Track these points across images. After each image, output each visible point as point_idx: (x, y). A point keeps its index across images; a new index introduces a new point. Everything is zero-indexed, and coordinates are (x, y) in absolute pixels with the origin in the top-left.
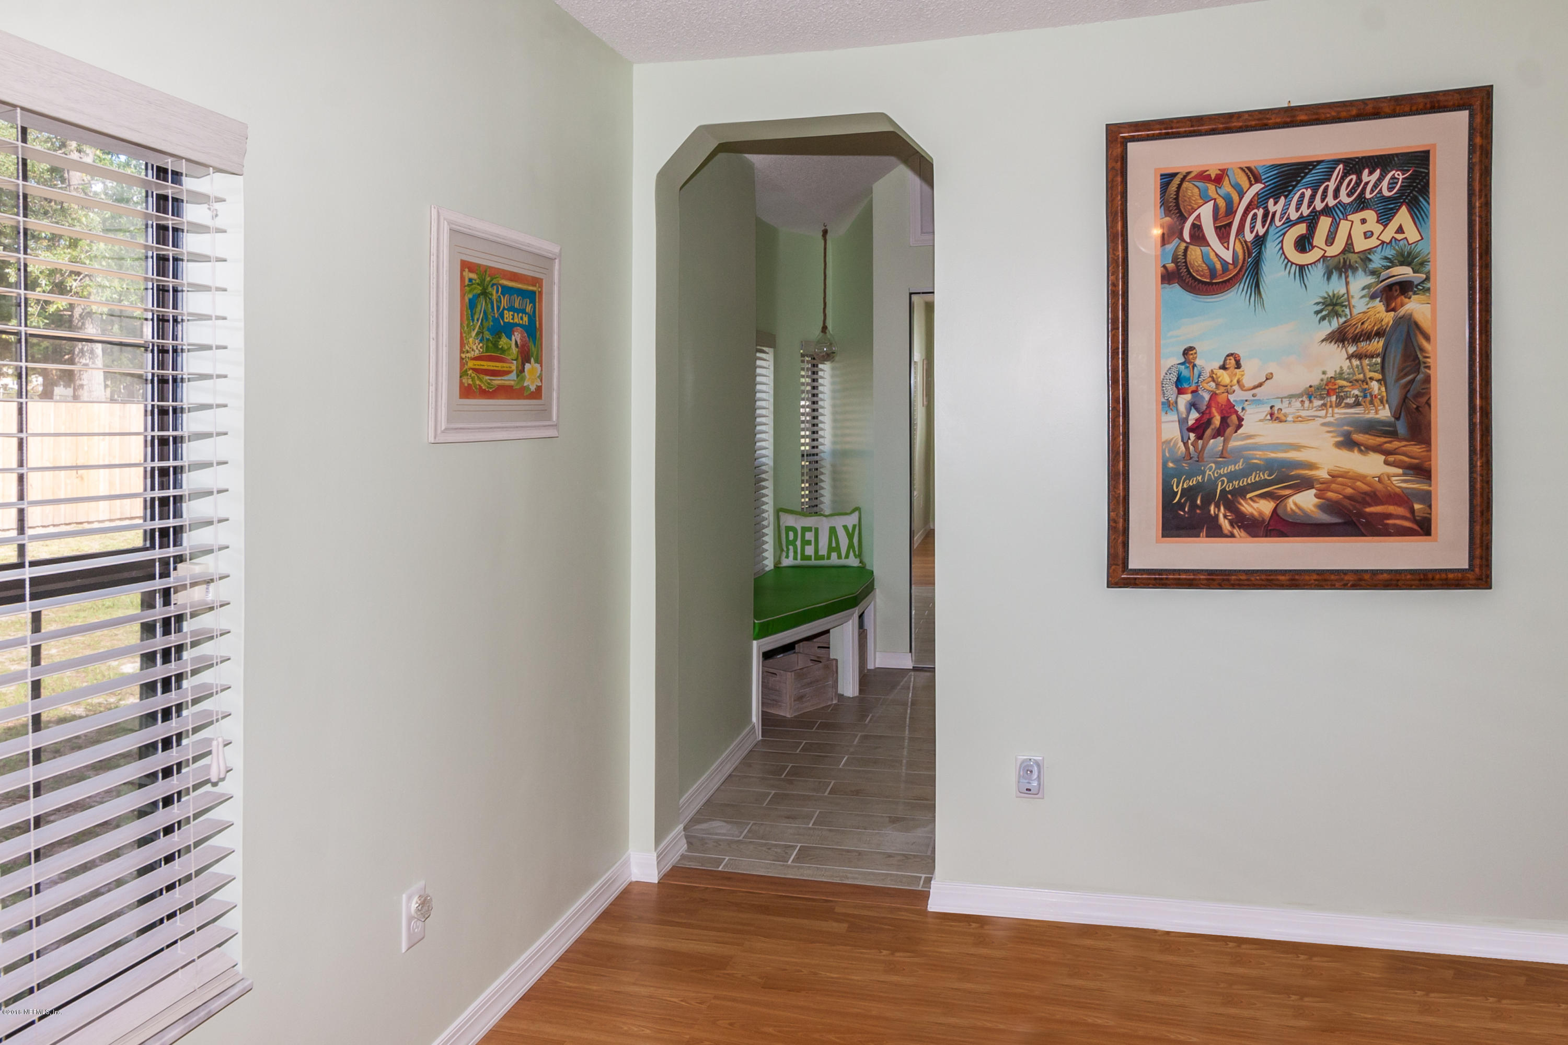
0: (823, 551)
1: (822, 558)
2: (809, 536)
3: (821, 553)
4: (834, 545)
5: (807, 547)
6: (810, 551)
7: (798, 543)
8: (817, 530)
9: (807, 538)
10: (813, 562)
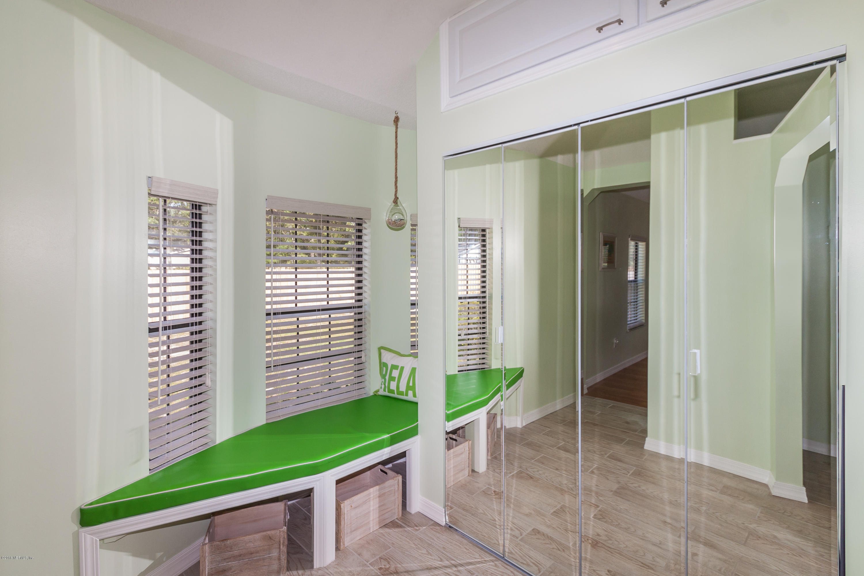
0: (403, 388)
1: (401, 393)
2: (395, 373)
3: (401, 390)
4: (411, 384)
5: (392, 382)
6: (393, 386)
7: (387, 377)
8: (402, 368)
9: (393, 375)
10: (396, 395)
